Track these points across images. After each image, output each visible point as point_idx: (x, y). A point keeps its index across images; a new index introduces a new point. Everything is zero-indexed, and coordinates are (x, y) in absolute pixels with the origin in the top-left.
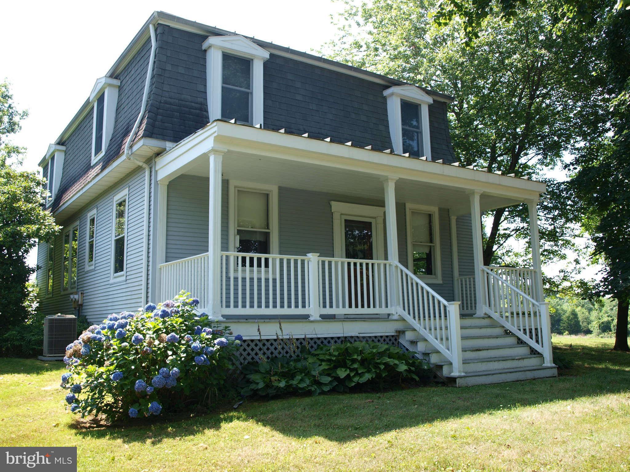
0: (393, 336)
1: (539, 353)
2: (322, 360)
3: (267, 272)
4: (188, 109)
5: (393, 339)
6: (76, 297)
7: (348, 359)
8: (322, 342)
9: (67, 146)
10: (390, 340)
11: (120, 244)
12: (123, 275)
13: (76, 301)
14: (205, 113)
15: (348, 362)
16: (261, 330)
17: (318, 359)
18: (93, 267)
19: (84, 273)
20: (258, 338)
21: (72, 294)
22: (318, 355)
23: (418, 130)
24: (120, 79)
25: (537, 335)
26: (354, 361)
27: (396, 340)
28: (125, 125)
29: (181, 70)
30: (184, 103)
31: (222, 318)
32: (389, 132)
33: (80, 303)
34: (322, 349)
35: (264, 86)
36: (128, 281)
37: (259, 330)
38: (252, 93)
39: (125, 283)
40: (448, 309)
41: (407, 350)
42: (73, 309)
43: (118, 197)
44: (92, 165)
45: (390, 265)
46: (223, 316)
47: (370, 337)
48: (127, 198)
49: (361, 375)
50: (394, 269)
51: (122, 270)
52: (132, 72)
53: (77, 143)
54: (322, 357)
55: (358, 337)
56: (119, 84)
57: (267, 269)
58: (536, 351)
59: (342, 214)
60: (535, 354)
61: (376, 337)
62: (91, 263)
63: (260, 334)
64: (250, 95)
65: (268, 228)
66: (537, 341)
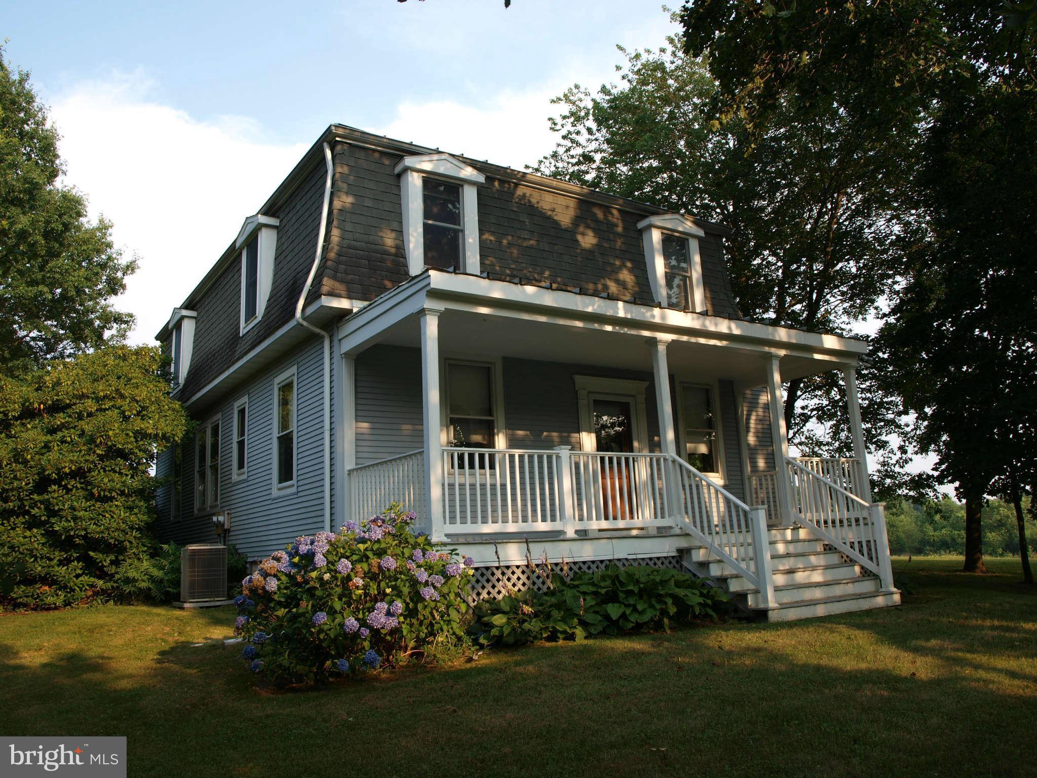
0: (673, 557)
1: (874, 575)
2: (584, 593)
3: (493, 475)
4: (379, 255)
5: (674, 561)
6: (221, 518)
7: (622, 591)
8: (580, 568)
9: (199, 310)
10: (670, 563)
11: (286, 443)
12: (293, 486)
13: (220, 525)
14: (402, 260)
15: (621, 595)
16: (499, 553)
17: (579, 591)
18: (244, 477)
19: (230, 485)
20: (497, 564)
21: (214, 514)
22: (577, 586)
23: (686, 274)
24: (278, 217)
25: (870, 549)
26: (630, 593)
27: (677, 562)
28: (290, 278)
29: (369, 203)
30: (373, 246)
31: (446, 538)
32: (648, 278)
33: (226, 527)
34: (580, 578)
35: (479, 221)
36: (300, 494)
37: (496, 552)
38: (463, 231)
39: (295, 496)
40: (749, 516)
41: (694, 575)
42: (216, 536)
43: (280, 379)
44: (241, 335)
45: (665, 460)
46: (447, 535)
47: (643, 559)
48: (295, 378)
49: (641, 613)
50: (670, 463)
51: (291, 479)
52: (298, 207)
53: (215, 306)
54: (583, 588)
55: (626, 559)
56: (278, 224)
57: (492, 471)
58: (871, 572)
59: (590, 392)
60: (869, 576)
61: (651, 559)
62: (242, 470)
63: (498, 558)
64: (460, 235)
65: (491, 414)
66: (871, 559)
